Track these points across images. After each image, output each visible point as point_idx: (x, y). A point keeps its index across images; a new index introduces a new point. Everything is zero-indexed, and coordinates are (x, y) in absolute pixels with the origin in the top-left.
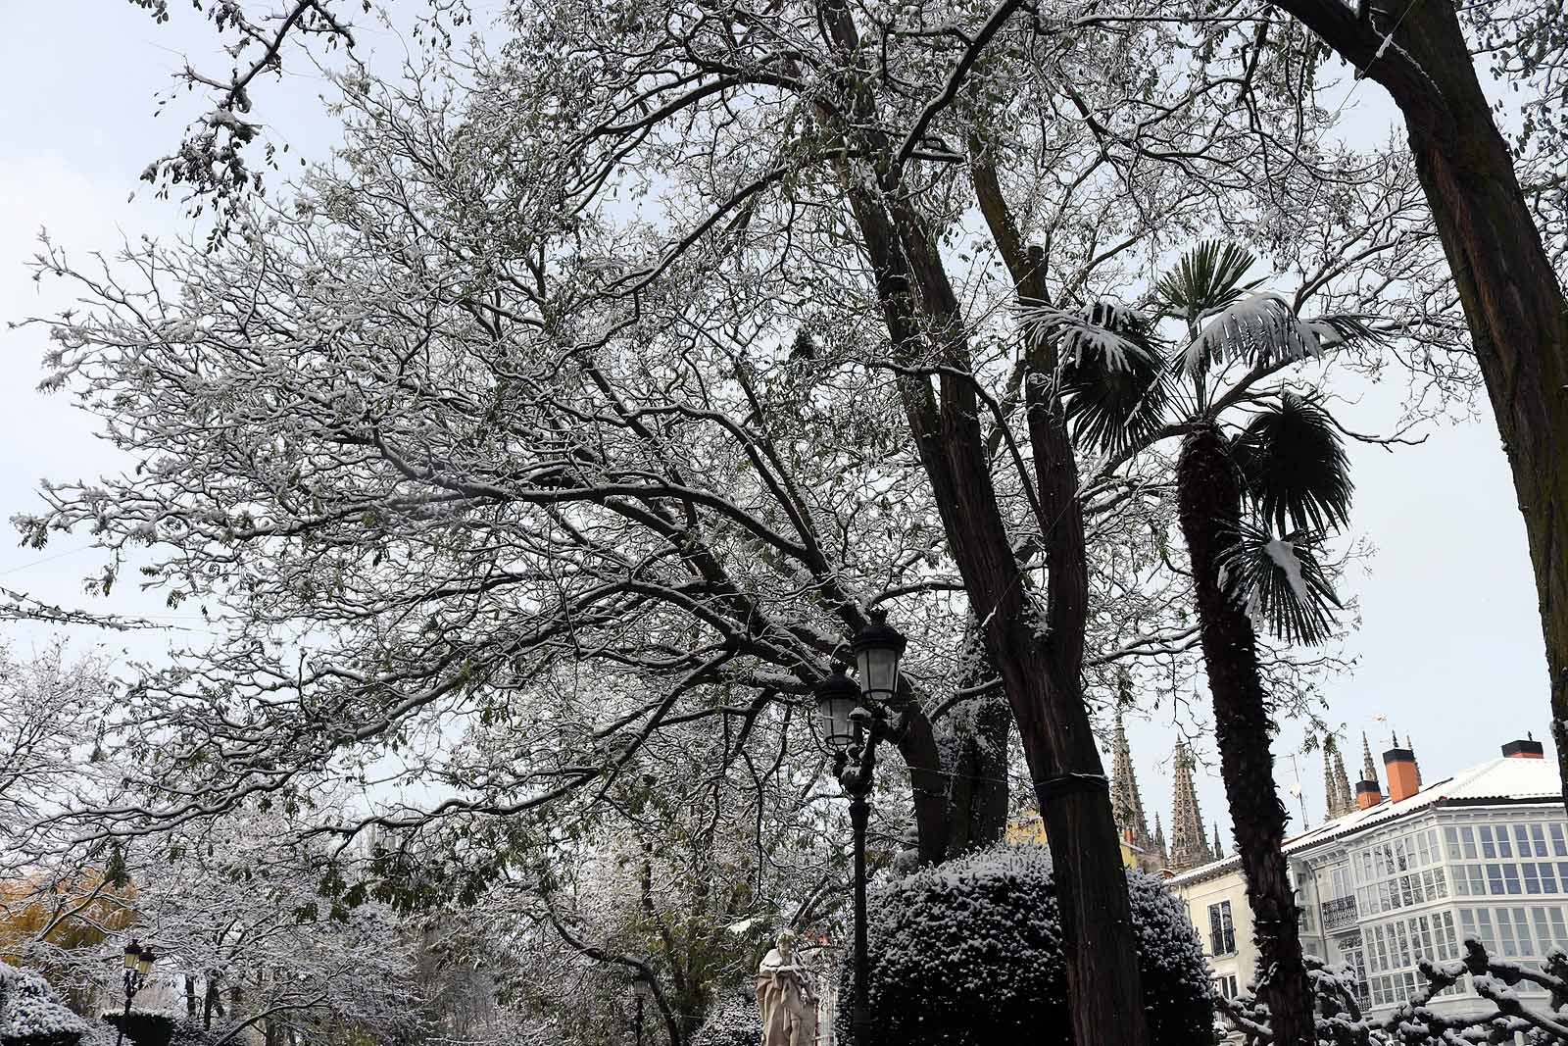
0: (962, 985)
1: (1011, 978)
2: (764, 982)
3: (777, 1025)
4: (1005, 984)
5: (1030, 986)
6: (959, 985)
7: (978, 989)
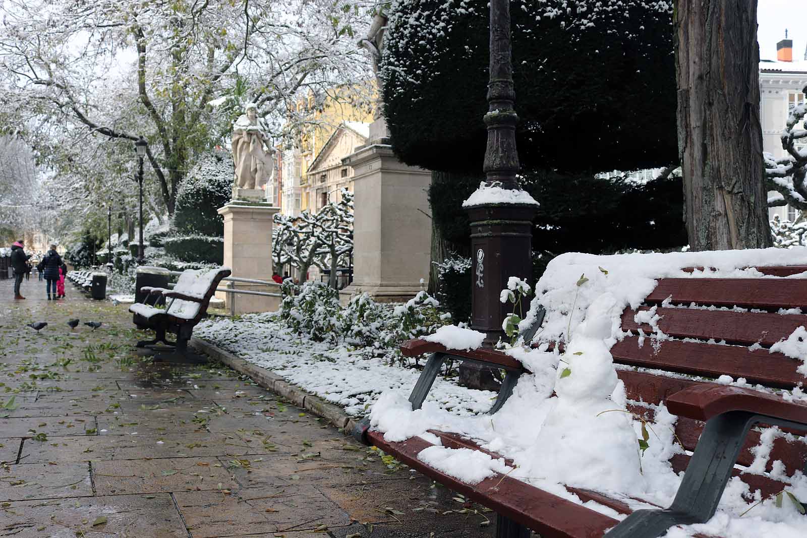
0: (541, 14)
1: (590, 10)
2: (237, 137)
3: (246, 168)
4: (584, 15)
5: (607, 18)
6: (538, 13)
7: (558, 18)
